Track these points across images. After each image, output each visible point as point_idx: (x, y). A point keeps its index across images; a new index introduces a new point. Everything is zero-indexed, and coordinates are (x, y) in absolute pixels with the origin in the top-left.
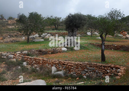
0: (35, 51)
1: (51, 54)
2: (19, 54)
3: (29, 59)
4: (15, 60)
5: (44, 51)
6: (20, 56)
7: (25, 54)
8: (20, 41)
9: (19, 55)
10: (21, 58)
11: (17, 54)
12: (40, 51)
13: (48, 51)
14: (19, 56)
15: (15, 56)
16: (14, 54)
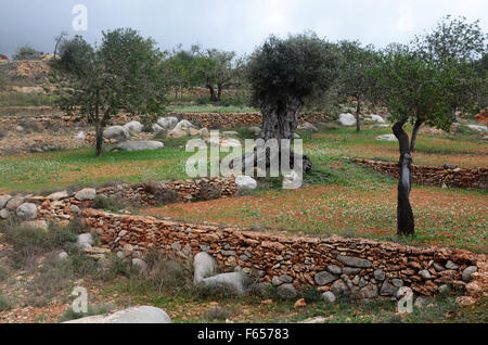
0: (128, 189)
1: (192, 201)
2: (61, 199)
3: (101, 223)
4: (43, 224)
5: (165, 190)
6: (66, 209)
7: (85, 200)
8: (64, 149)
9: (60, 203)
10: (68, 216)
11: (51, 200)
12: (148, 189)
13: (178, 190)
14: (62, 208)
15: (44, 208)
16: (42, 201)
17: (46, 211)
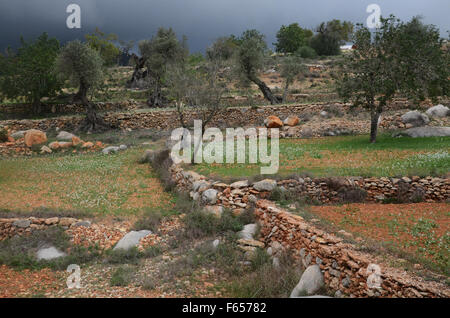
0: (310, 183)
1: (384, 202)
2: (242, 188)
4: (218, 210)
6: (245, 198)
7: (262, 191)
9: (239, 192)
10: (244, 205)
11: (232, 188)
14: (240, 196)
15: (224, 195)
16: (223, 188)
17: (224, 198)
